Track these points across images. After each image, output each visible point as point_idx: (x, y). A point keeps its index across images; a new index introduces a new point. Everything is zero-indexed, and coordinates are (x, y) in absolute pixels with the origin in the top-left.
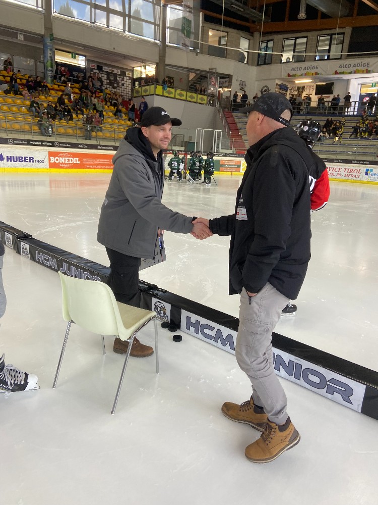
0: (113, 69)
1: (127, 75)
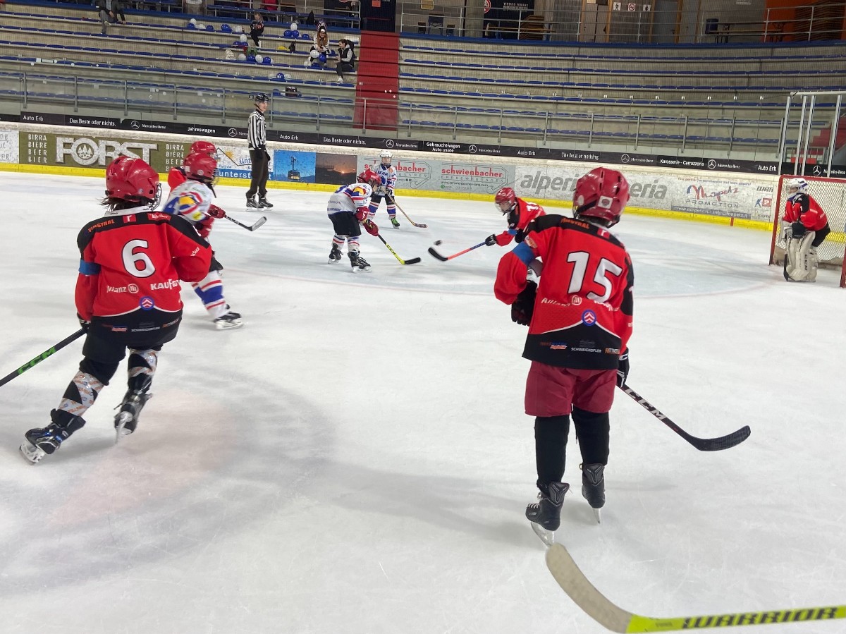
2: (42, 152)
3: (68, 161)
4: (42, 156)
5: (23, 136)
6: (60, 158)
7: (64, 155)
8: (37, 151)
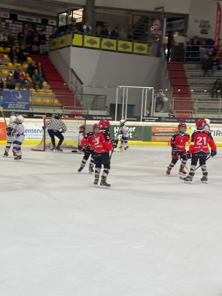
0: (31, 18)
1: (50, 24)
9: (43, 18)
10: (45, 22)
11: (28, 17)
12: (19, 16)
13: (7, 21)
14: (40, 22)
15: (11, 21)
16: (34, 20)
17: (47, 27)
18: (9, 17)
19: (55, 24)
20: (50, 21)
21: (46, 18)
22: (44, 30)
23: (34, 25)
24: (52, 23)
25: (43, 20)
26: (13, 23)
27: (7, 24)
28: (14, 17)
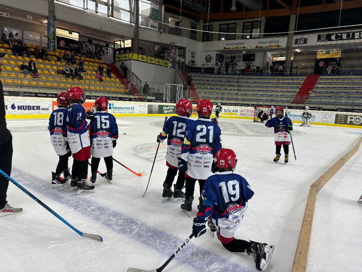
2: (343, 120)
3: (351, 123)
4: (343, 121)
5: (337, 116)
6: (348, 122)
7: (350, 121)
8: (341, 120)
9: (106, 43)
10: (107, 46)
11: (98, 42)
12: (93, 41)
13: (86, 43)
14: (105, 45)
15: (88, 44)
16: (102, 44)
17: (109, 48)
18: (87, 41)
19: (113, 47)
20: (110, 45)
21: (108, 43)
22: (107, 49)
23: (102, 47)
24: (111, 46)
25: (106, 44)
26: (90, 44)
27: (86, 45)
28: (90, 41)
